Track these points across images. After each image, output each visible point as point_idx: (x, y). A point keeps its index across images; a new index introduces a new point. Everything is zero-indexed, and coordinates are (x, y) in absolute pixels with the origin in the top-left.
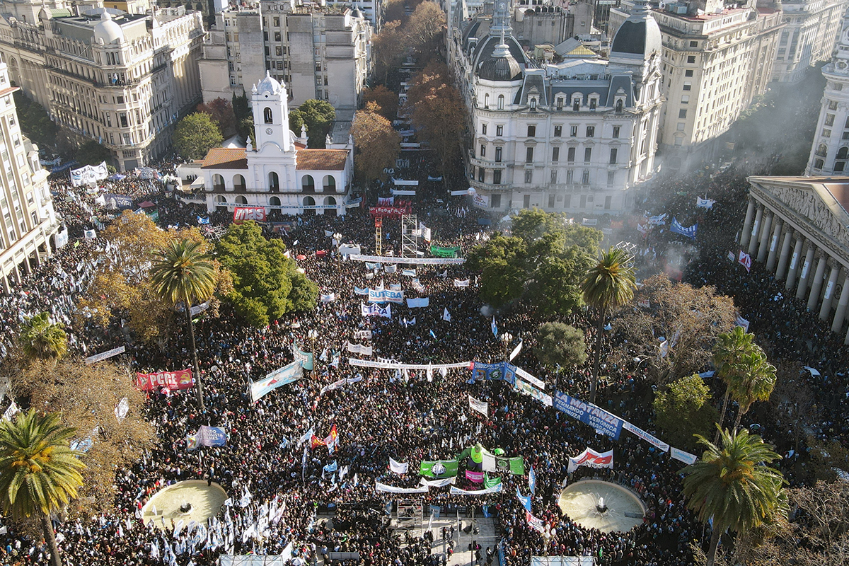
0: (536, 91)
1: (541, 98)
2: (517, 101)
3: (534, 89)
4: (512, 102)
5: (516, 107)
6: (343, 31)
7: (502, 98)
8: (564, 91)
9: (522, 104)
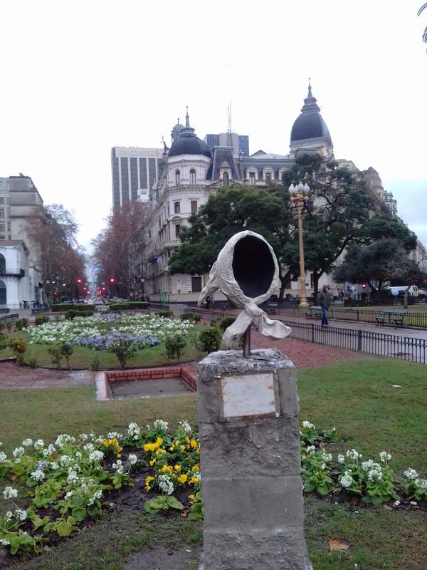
0: (228, 166)
1: (233, 172)
2: (209, 177)
3: (225, 164)
4: (204, 177)
5: (208, 183)
6: (28, 191)
7: (194, 174)
8: (254, 167)
9: (215, 178)
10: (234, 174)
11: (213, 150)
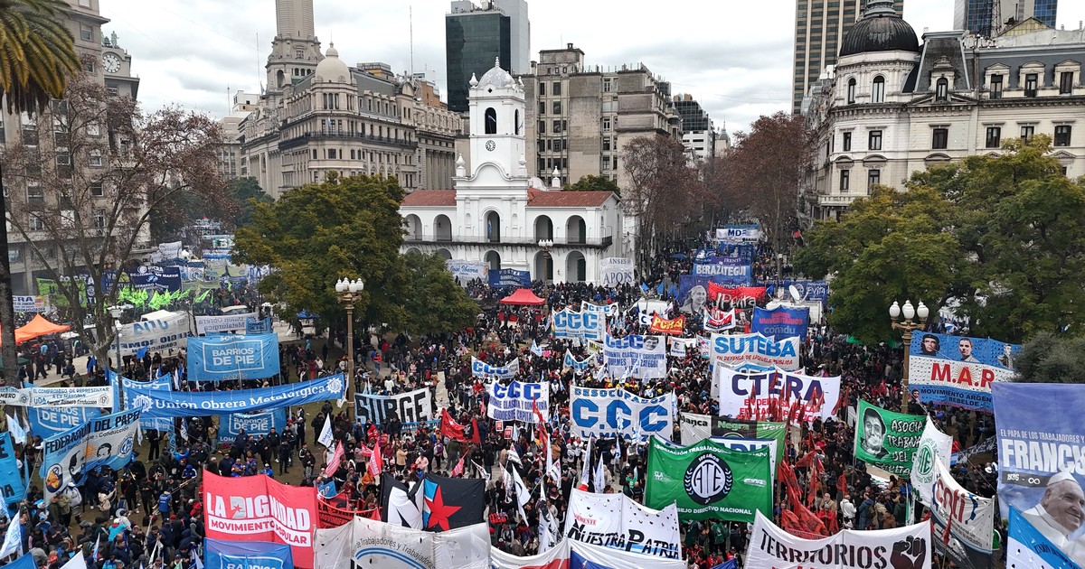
0: (949, 65)
1: (957, 76)
2: (909, 87)
3: (944, 63)
4: (900, 89)
6: (642, 93)
7: (881, 84)
8: (1003, 63)
9: (920, 89)
10: (959, 80)
11: (924, 37)
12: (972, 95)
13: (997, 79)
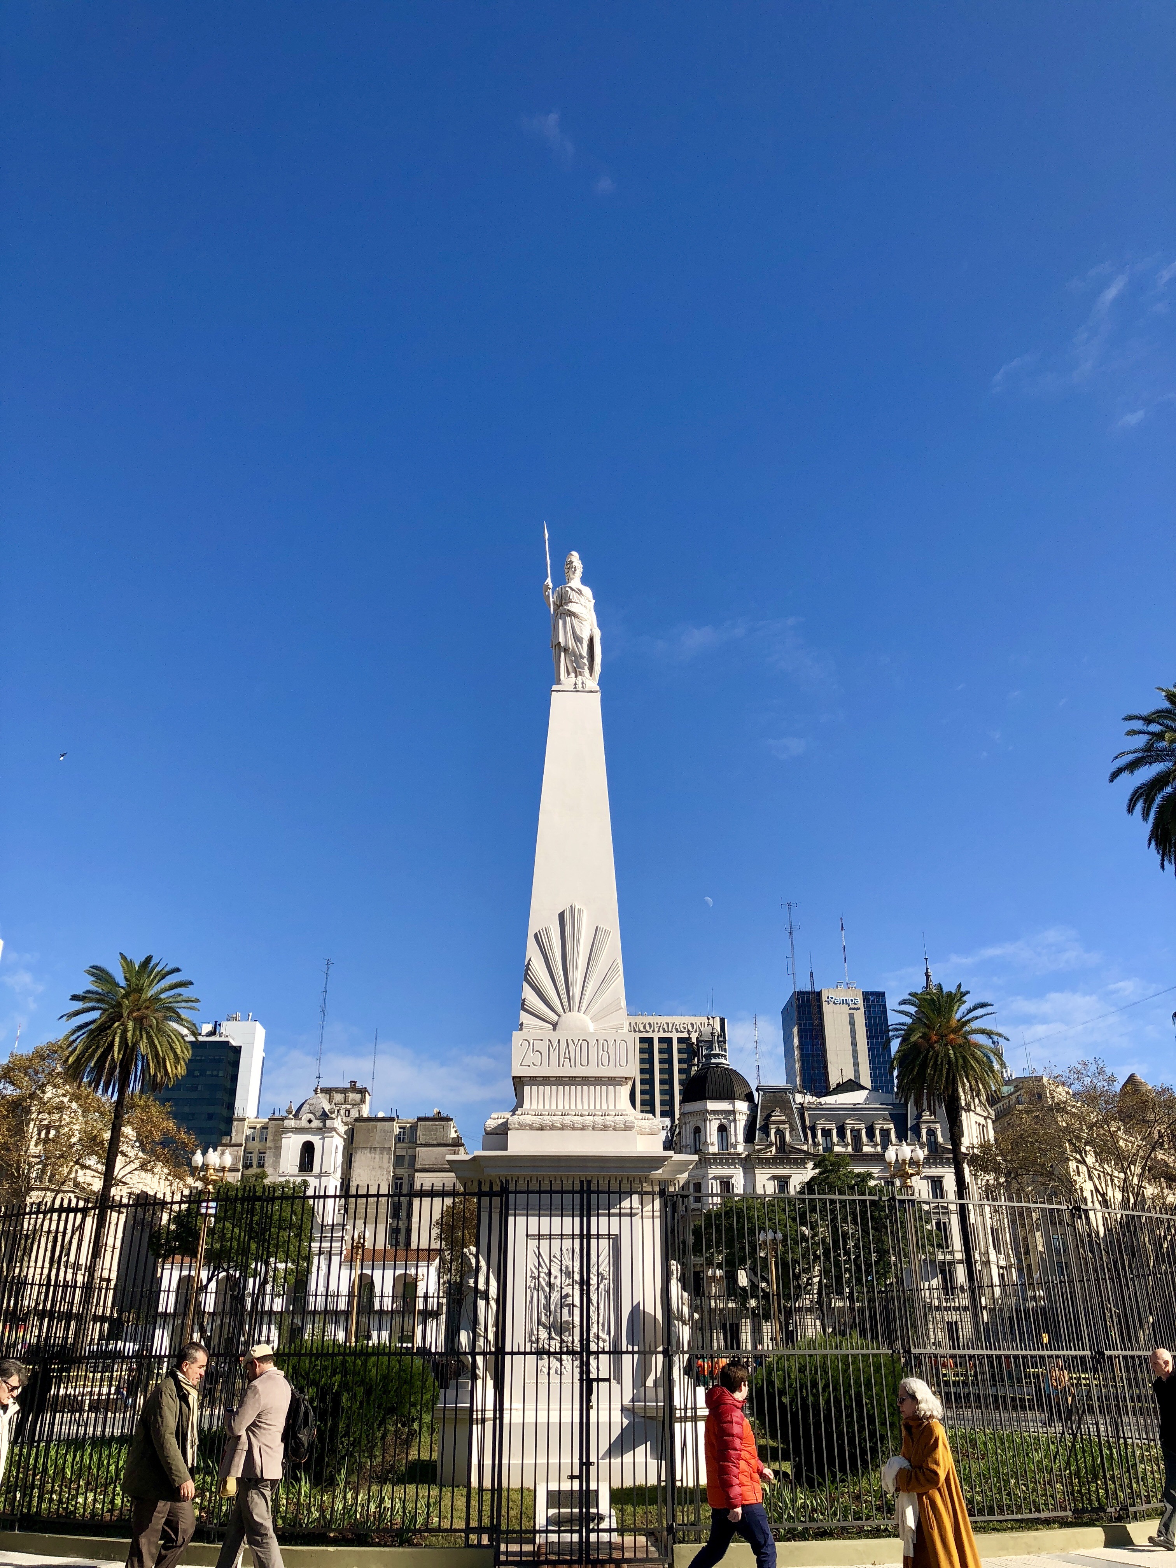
0: (783, 1118)
1: (792, 1129)
2: (750, 1138)
3: (778, 1115)
4: (741, 1140)
5: (748, 1149)
6: (446, 1145)
7: (724, 1133)
8: (829, 1119)
9: (761, 1139)
10: (794, 1132)
11: (758, 1090)
12: (805, 1148)
13: (827, 1133)
